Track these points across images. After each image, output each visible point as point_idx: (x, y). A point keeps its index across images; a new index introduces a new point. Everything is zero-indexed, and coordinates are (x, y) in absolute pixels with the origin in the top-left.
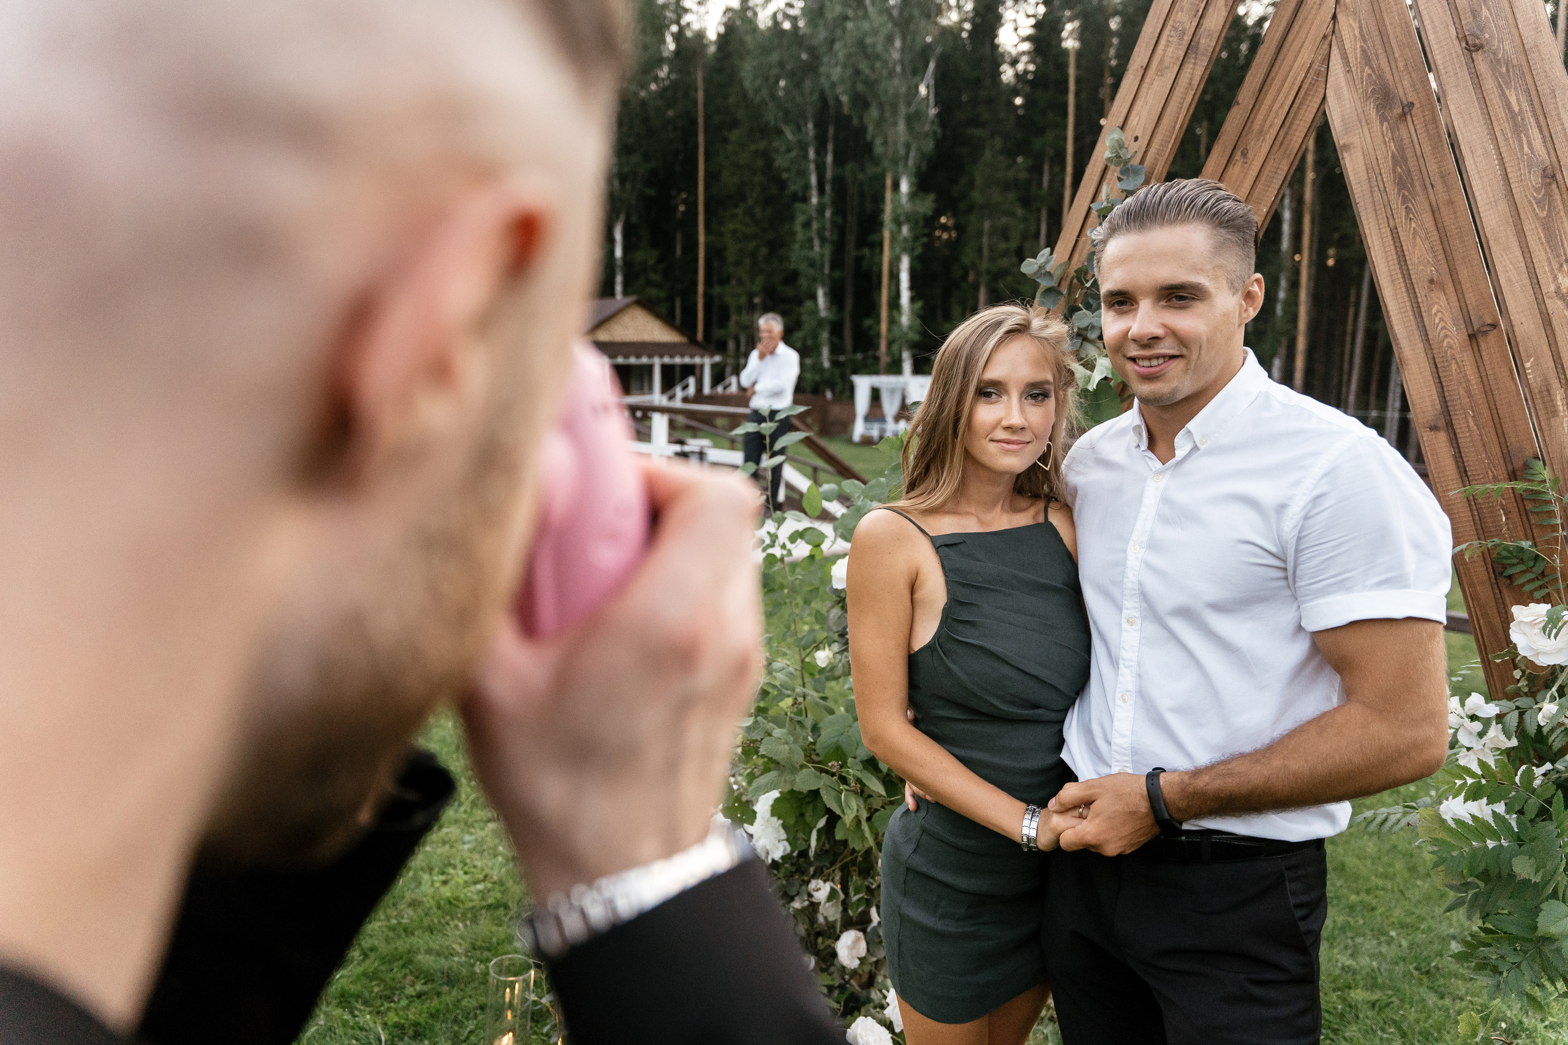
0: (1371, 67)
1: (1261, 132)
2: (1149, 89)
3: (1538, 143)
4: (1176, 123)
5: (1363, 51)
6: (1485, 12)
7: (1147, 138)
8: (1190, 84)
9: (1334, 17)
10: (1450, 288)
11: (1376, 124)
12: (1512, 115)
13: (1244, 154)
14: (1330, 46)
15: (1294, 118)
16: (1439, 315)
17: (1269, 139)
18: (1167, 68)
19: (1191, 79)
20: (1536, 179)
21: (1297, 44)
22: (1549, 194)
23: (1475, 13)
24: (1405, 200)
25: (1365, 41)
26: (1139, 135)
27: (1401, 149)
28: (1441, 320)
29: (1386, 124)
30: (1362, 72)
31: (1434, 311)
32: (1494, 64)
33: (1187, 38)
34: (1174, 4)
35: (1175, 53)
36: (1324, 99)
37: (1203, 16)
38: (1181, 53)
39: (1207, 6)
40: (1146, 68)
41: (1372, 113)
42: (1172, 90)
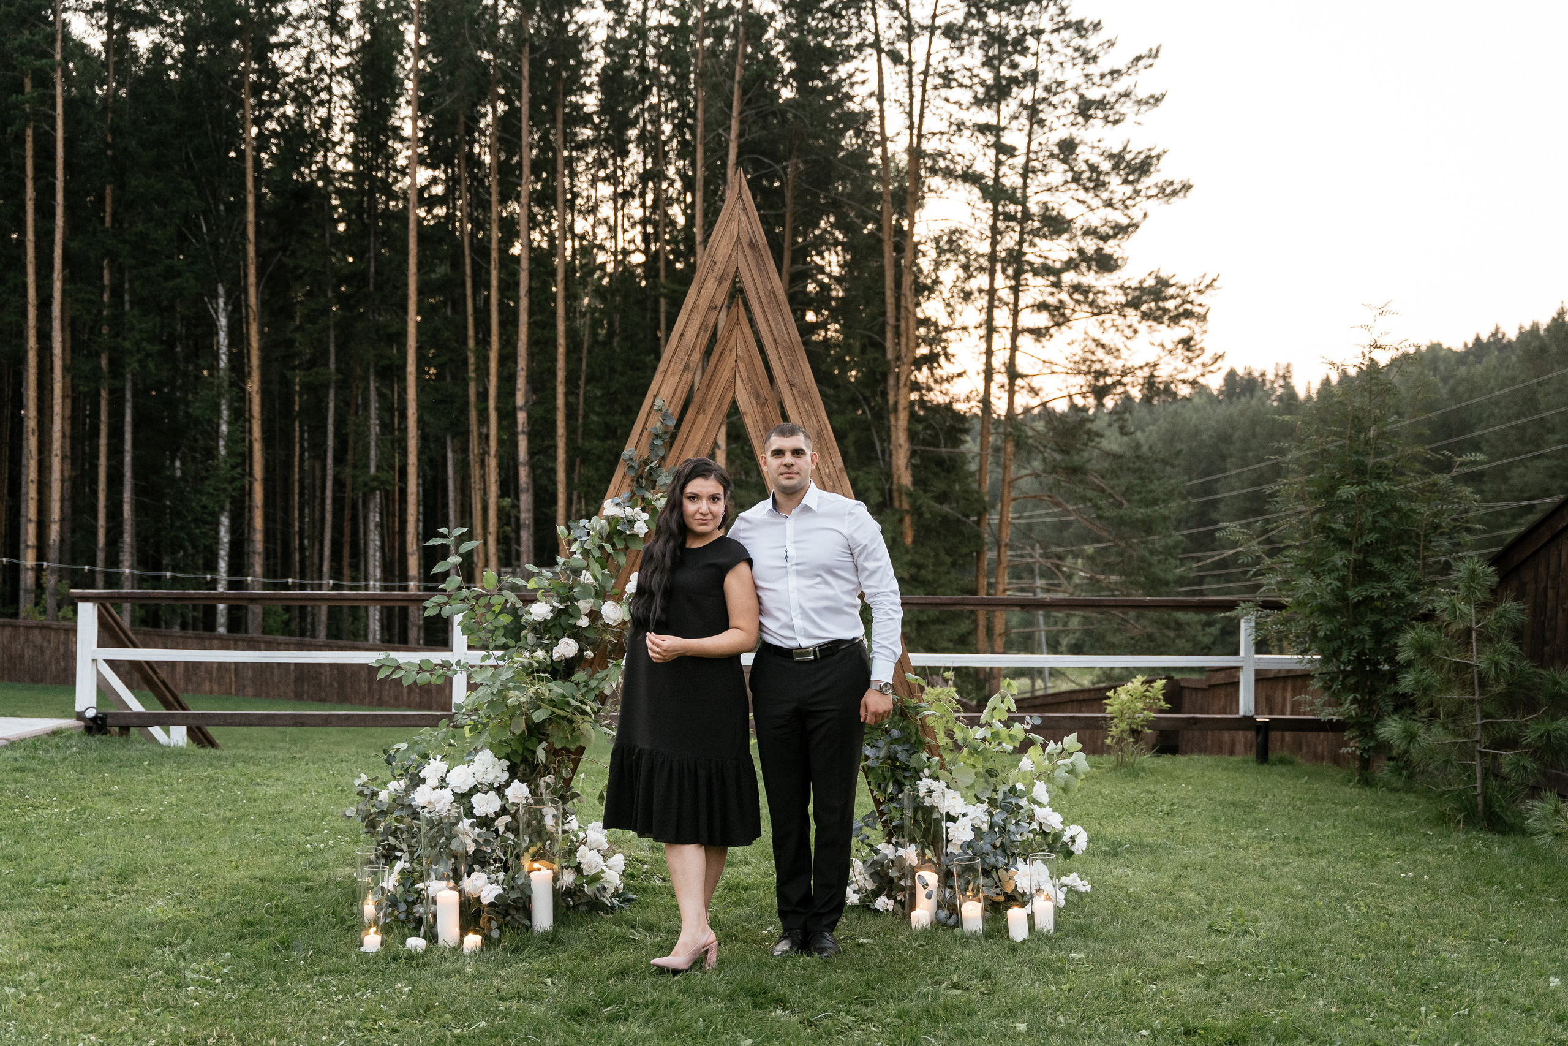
0: (751, 382)
2: (668, 380)
4: (681, 396)
5: (748, 376)
6: (795, 373)
8: (687, 381)
9: (736, 361)
11: (755, 404)
12: (807, 411)
13: (704, 411)
14: (735, 372)
15: (723, 399)
18: (676, 373)
21: (722, 370)
23: (792, 372)
25: (748, 372)
27: (764, 415)
29: (758, 406)
33: (684, 362)
34: (677, 346)
35: (679, 367)
36: (734, 393)
37: (690, 355)
38: (682, 368)
39: (692, 351)
40: (666, 371)
41: (753, 401)
42: (679, 383)
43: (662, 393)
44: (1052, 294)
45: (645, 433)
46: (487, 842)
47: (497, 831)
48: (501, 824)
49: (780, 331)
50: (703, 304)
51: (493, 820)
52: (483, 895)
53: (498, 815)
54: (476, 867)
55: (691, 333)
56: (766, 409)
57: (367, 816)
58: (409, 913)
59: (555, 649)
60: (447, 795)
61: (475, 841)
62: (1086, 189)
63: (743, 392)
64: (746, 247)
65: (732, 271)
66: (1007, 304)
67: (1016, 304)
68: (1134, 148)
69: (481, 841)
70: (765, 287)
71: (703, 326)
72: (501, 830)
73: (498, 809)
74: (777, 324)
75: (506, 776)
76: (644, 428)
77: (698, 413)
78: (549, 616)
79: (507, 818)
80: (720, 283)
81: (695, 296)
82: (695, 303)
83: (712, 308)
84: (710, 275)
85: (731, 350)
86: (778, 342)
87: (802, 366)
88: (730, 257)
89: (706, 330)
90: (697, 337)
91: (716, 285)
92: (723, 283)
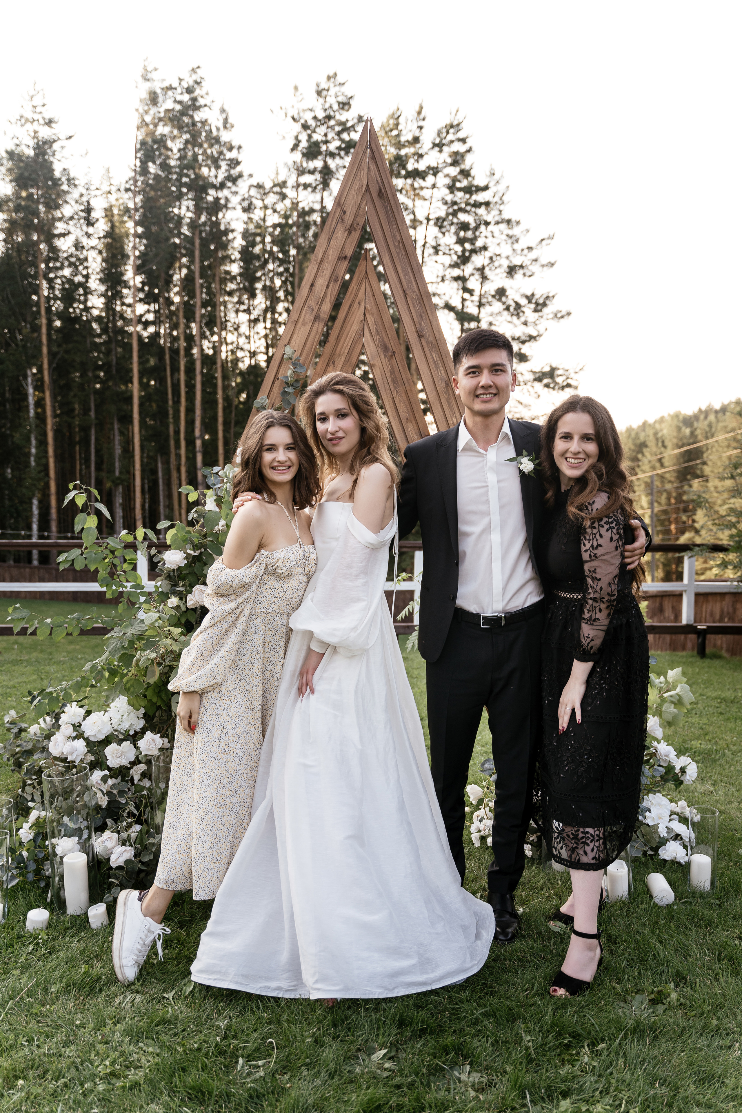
0: (380, 335)
1: (339, 355)
2: (299, 330)
3: (443, 372)
4: (312, 347)
5: (376, 329)
6: (423, 324)
8: (317, 333)
9: (365, 314)
10: (414, 422)
11: (383, 358)
12: (435, 362)
13: (334, 363)
14: (364, 324)
15: (353, 351)
16: (411, 431)
17: (343, 358)
18: (306, 323)
19: (318, 330)
20: (443, 384)
21: (350, 323)
22: (448, 390)
23: (420, 324)
24: (396, 388)
25: (377, 325)
26: (296, 350)
27: (392, 368)
29: (386, 358)
30: (377, 337)
31: (409, 429)
32: (428, 343)
33: (315, 312)
34: (308, 296)
35: (310, 317)
36: (363, 345)
37: (321, 305)
38: (313, 318)
39: (322, 301)
40: (297, 322)
41: (381, 353)
42: (310, 333)
43: (293, 343)
45: (277, 383)
46: (122, 793)
47: (132, 780)
48: (136, 773)
49: (409, 282)
50: (333, 254)
51: (130, 768)
52: (113, 858)
53: (133, 764)
54: (109, 821)
55: (321, 283)
56: (394, 362)
57: (13, 756)
58: (38, 872)
59: (189, 597)
60: (81, 744)
61: (109, 794)
63: (372, 344)
64: (375, 194)
65: (361, 221)
69: (115, 792)
70: (394, 237)
71: (333, 278)
72: (136, 778)
73: (132, 758)
74: (406, 274)
75: (141, 724)
76: (276, 378)
77: (328, 365)
78: (183, 563)
79: (142, 767)
80: (350, 233)
81: (325, 246)
82: (325, 252)
83: (342, 258)
84: (339, 225)
85: (359, 303)
86: (407, 292)
87: (430, 316)
88: (359, 206)
89: (336, 281)
90: (327, 287)
91: (346, 235)
92: (353, 233)
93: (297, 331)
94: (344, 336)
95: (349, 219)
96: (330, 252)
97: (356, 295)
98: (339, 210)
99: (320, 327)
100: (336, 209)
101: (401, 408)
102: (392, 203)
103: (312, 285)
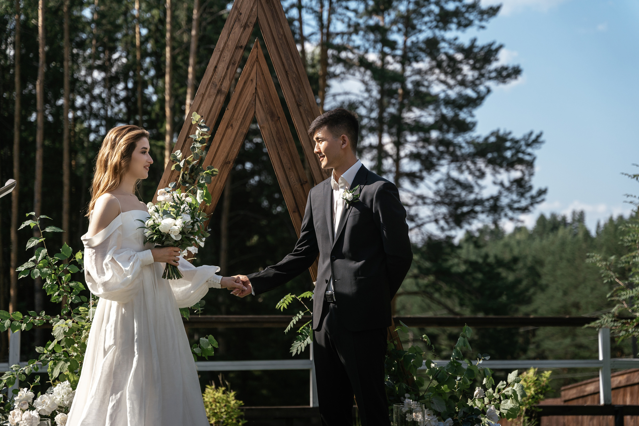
0: (268, 105)
1: (236, 120)
2: (205, 101)
4: (216, 113)
5: (265, 100)
6: (301, 96)
7: (206, 117)
8: (220, 102)
9: (256, 88)
10: (295, 171)
11: (270, 122)
13: (232, 126)
14: (255, 96)
15: (247, 116)
16: (293, 179)
17: (239, 122)
18: (211, 95)
19: (220, 100)
21: (245, 96)
23: (299, 96)
24: (280, 145)
25: (265, 97)
26: (203, 116)
27: (278, 130)
28: (293, 180)
29: (273, 122)
30: (265, 106)
31: (291, 177)
32: (305, 110)
33: (218, 87)
34: (212, 76)
35: (214, 91)
36: (255, 112)
37: (222, 82)
38: (216, 92)
39: (224, 78)
40: (203, 95)
41: (269, 118)
42: (214, 103)
43: (201, 110)
44: (423, 147)
49: (290, 65)
55: (223, 66)
56: (279, 125)
62: (446, 73)
63: (261, 111)
65: (254, 20)
66: (391, 156)
67: (398, 154)
68: (480, 43)
70: (278, 32)
71: (232, 61)
74: (288, 59)
76: (187, 136)
80: (244, 29)
81: (226, 38)
82: (226, 43)
83: (238, 47)
84: (236, 23)
85: (252, 80)
86: (289, 73)
87: (306, 90)
88: (252, 10)
89: (234, 64)
90: (227, 69)
91: (241, 30)
92: (247, 29)
93: (204, 102)
94: (240, 105)
95: (244, 18)
96: (230, 43)
97: (250, 74)
98: (236, 12)
99: (221, 98)
100: (234, 11)
101: (285, 160)
102: (277, 7)
103: (216, 67)
